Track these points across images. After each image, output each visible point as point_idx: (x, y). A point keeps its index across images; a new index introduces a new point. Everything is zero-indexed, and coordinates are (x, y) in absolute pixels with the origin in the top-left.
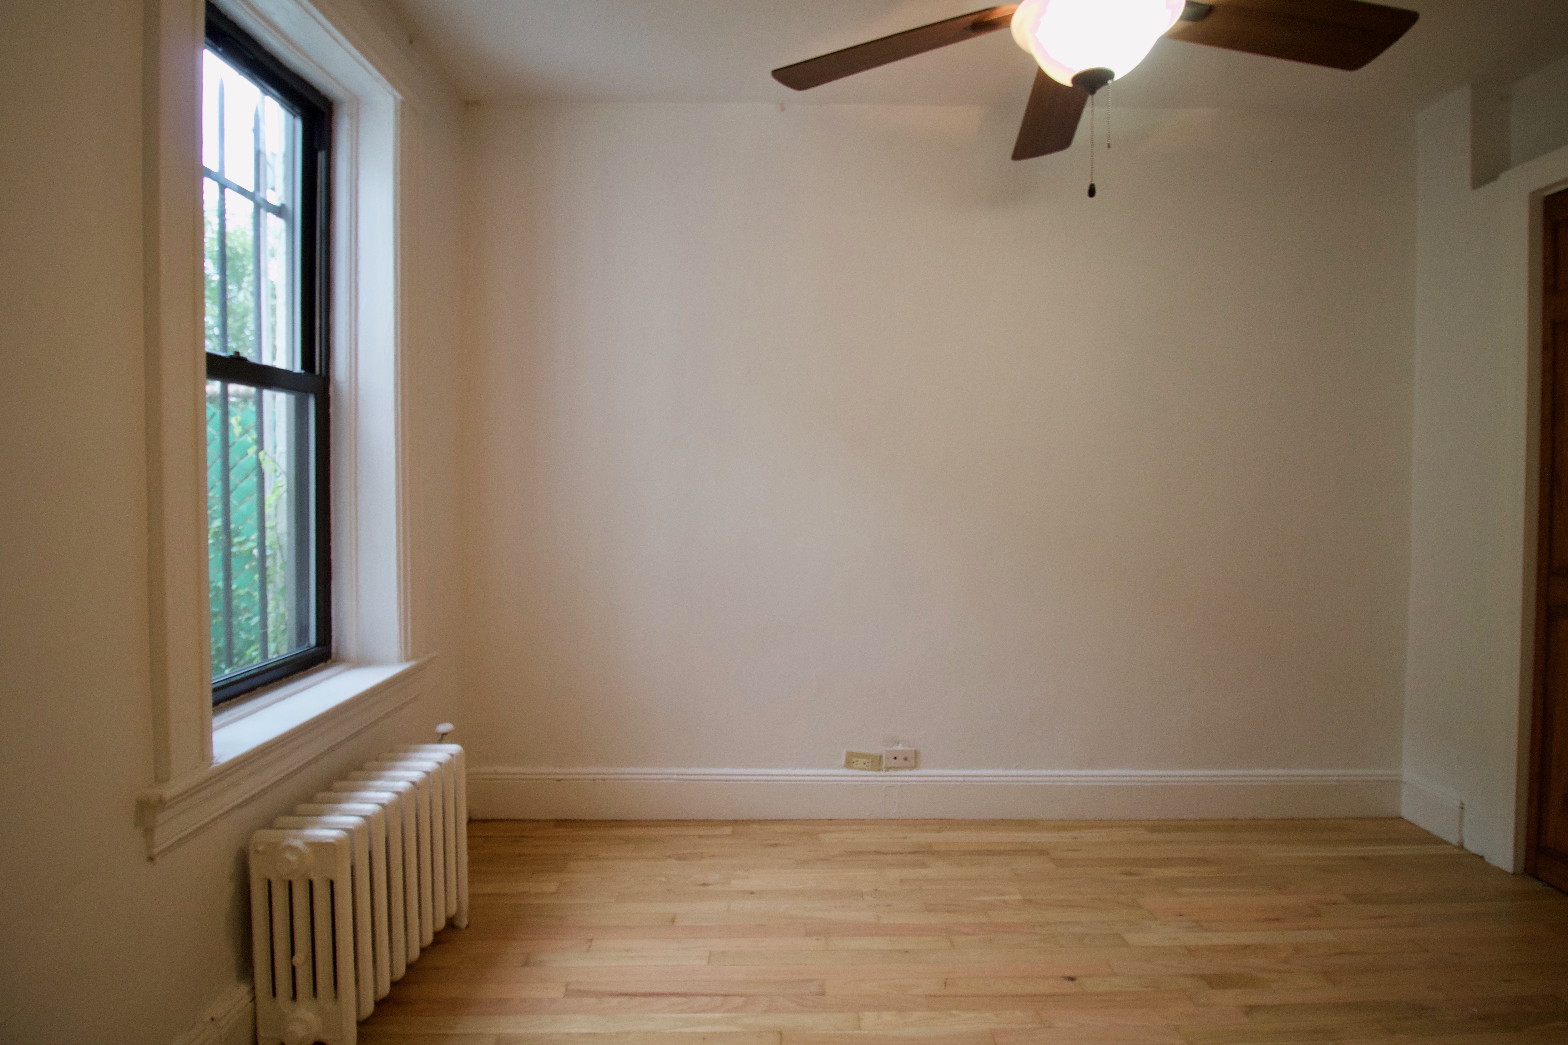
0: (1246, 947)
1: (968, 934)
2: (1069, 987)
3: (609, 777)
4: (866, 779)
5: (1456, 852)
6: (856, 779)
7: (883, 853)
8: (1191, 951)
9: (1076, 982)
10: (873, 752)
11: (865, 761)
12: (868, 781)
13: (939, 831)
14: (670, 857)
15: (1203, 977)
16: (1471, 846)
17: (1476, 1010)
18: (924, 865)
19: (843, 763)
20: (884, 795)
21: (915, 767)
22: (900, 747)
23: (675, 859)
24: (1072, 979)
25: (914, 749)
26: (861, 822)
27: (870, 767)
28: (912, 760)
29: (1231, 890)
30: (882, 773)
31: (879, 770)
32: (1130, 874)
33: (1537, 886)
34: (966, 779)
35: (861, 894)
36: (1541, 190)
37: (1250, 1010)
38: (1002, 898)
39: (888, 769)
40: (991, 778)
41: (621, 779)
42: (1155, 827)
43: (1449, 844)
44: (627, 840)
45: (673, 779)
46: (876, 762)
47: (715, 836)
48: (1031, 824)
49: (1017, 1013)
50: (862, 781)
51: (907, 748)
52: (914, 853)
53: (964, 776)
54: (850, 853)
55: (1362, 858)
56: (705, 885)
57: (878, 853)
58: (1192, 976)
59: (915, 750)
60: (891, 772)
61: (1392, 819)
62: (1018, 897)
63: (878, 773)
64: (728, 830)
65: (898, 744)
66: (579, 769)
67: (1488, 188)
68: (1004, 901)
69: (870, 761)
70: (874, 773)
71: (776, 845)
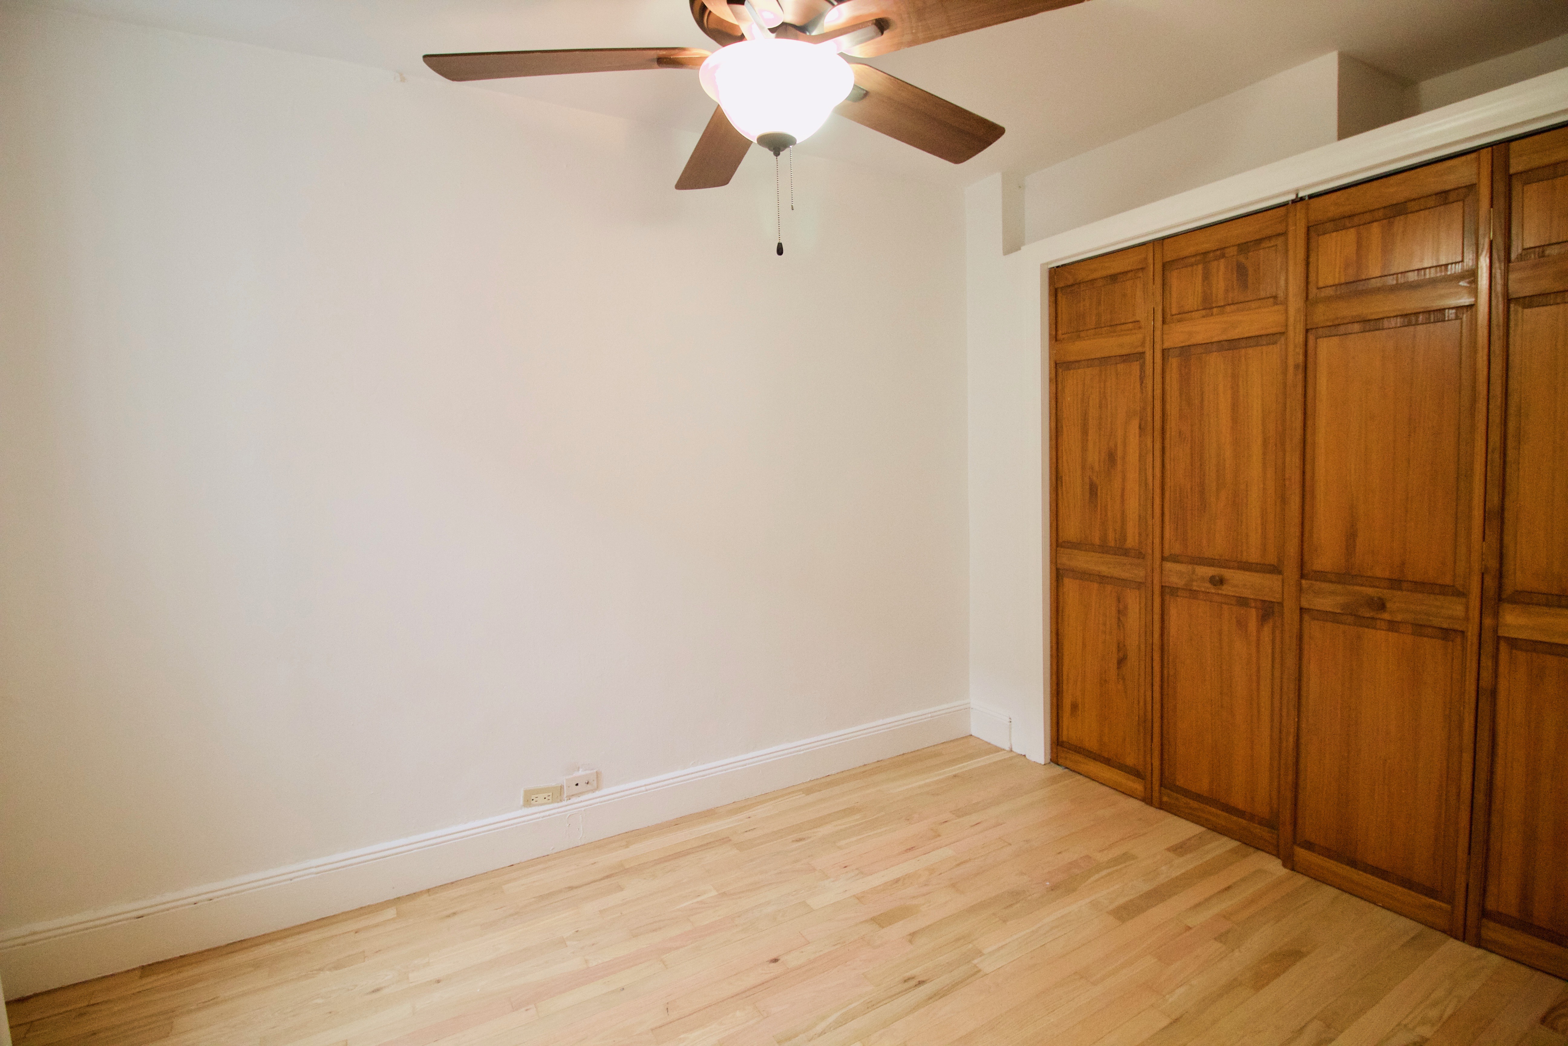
0: (897, 881)
1: (677, 948)
2: (776, 969)
3: (215, 894)
4: (547, 813)
5: (1007, 756)
6: (537, 815)
7: (576, 887)
8: (860, 898)
9: (779, 962)
10: (554, 784)
11: (546, 795)
12: (549, 815)
13: (627, 846)
14: (321, 970)
15: (873, 919)
16: (1018, 750)
17: (1048, 883)
18: (620, 888)
19: (522, 803)
20: (568, 825)
21: (598, 788)
22: (581, 773)
23: (330, 970)
24: (775, 960)
25: (595, 771)
26: (546, 858)
27: (550, 801)
28: (594, 782)
29: (875, 832)
30: (564, 803)
31: (561, 801)
32: (800, 840)
33: (1059, 770)
34: (648, 787)
35: (562, 942)
36: (1047, 264)
37: (912, 936)
38: (699, 899)
39: (569, 798)
40: (671, 781)
41: (237, 892)
42: (809, 789)
43: (1004, 750)
44: (257, 965)
45: (311, 874)
46: (557, 794)
47: (377, 925)
48: (709, 814)
49: (738, 1013)
50: (544, 817)
51: (588, 772)
52: (607, 877)
53: (645, 785)
54: (542, 897)
55: (955, 776)
56: (378, 990)
57: (571, 888)
58: (866, 921)
59: (597, 772)
60: (574, 800)
61: (966, 737)
62: (714, 893)
63: (560, 804)
64: (391, 913)
65: (578, 770)
66: (169, 896)
67: (1013, 255)
68: (702, 902)
69: (550, 794)
70: (556, 805)
71: (454, 914)
